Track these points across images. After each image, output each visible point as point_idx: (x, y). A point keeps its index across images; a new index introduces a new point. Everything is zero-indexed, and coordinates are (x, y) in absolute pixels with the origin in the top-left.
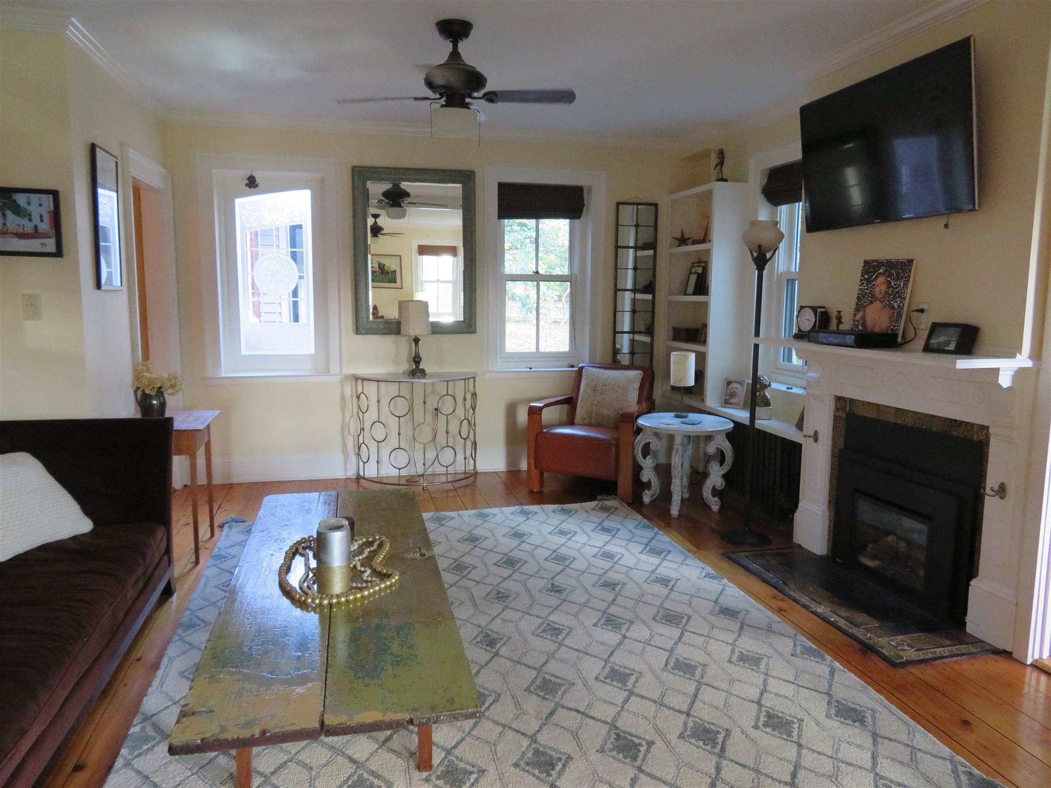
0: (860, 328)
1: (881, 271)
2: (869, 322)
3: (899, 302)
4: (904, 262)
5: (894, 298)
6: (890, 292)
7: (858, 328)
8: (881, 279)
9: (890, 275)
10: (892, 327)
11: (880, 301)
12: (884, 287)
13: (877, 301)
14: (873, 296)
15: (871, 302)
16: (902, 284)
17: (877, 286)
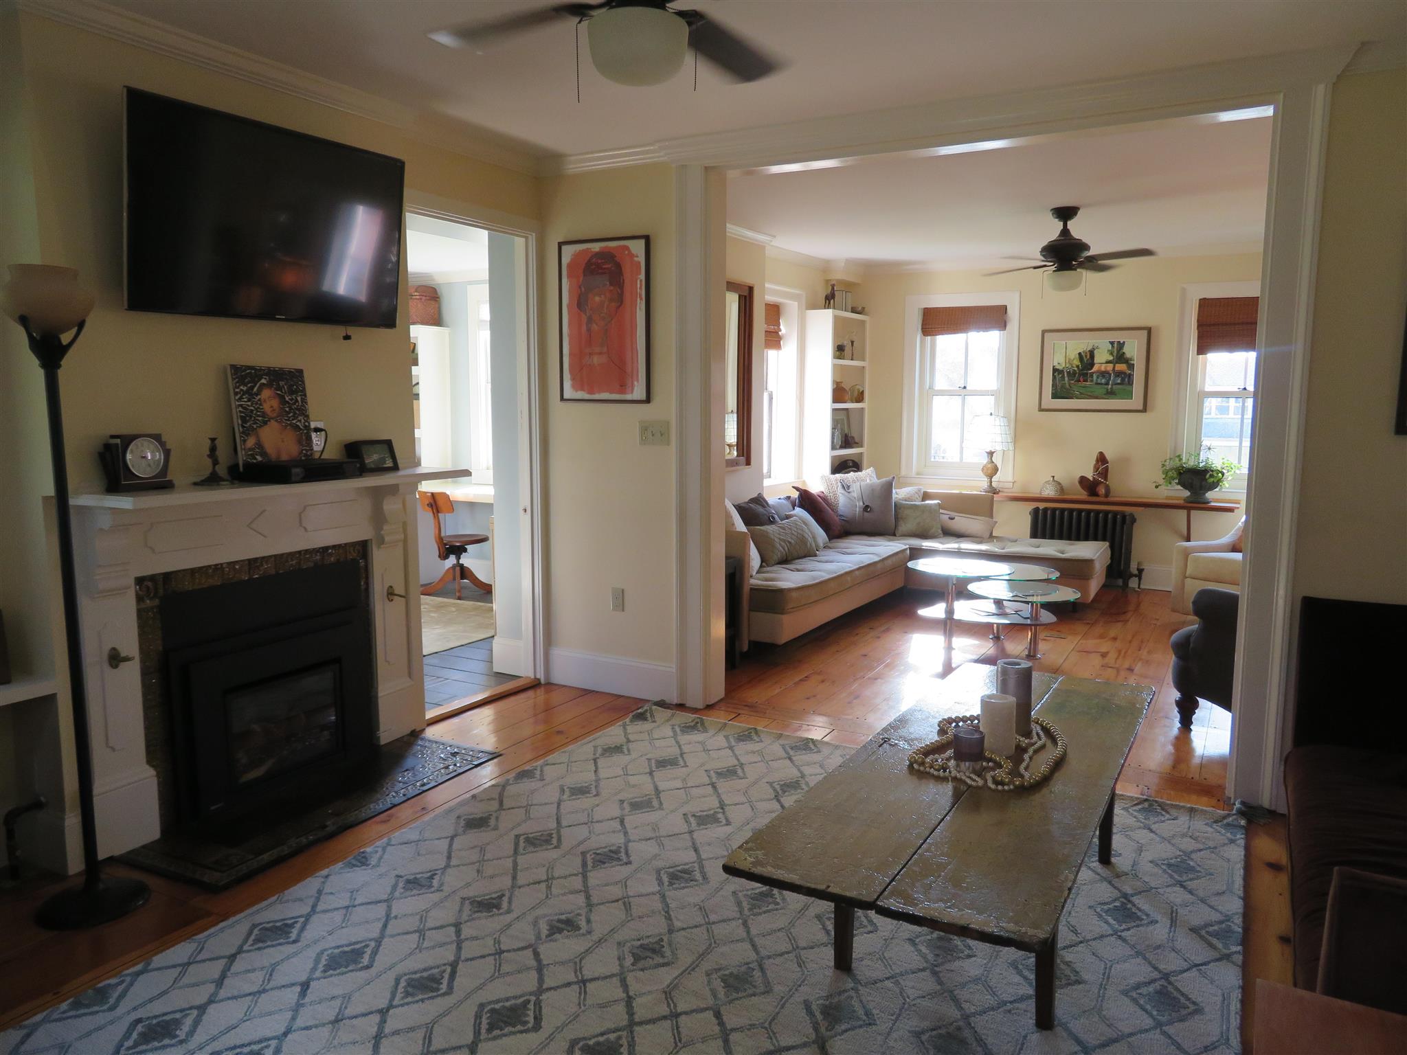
0: (259, 458)
1: (263, 381)
2: (270, 448)
3: (303, 421)
4: (293, 372)
5: (295, 417)
6: (287, 409)
7: (256, 459)
8: (266, 393)
9: (279, 388)
10: (304, 452)
11: (276, 421)
12: (275, 403)
13: (272, 421)
14: (264, 415)
15: (265, 423)
16: (299, 399)
17: (265, 401)
